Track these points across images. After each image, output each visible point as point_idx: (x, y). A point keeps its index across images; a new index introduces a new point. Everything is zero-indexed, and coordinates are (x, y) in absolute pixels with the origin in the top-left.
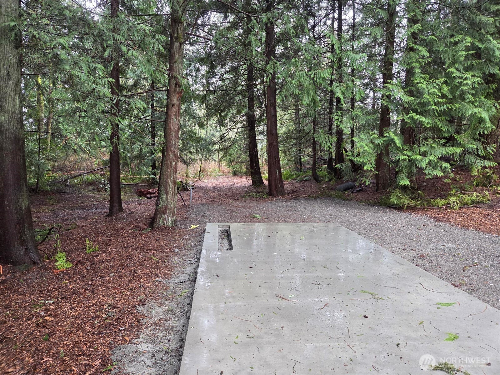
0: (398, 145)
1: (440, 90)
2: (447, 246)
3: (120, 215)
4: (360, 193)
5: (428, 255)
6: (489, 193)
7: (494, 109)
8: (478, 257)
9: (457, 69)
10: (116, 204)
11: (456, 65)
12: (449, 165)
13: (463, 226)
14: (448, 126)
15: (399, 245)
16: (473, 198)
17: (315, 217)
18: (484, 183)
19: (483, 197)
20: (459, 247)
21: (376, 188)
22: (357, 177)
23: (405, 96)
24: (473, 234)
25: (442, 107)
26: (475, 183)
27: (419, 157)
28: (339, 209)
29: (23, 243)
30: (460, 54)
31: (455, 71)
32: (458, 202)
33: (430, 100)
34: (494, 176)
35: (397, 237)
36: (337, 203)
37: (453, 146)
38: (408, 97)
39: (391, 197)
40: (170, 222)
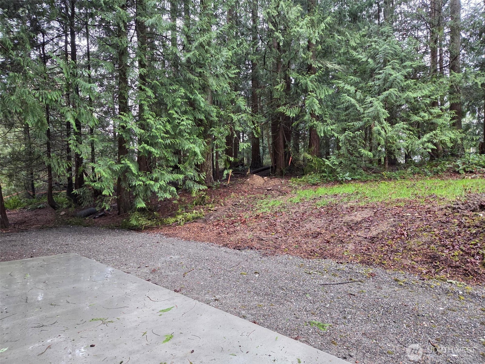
0: (134, 172)
1: (165, 127)
2: (174, 257)
4: (103, 218)
5: (159, 269)
6: (204, 210)
7: (203, 146)
8: (195, 263)
9: (176, 112)
11: (175, 109)
12: (175, 189)
13: (186, 239)
14: (173, 157)
15: (135, 265)
16: (193, 215)
17: (48, 249)
18: (200, 203)
19: (200, 213)
20: (183, 257)
21: (118, 212)
22: (97, 202)
23: (137, 128)
24: (193, 244)
25: (167, 141)
26: (194, 203)
27: (152, 183)
28: (77, 237)
30: (177, 100)
31: (175, 113)
32: (183, 219)
33: (158, 134)
34: (207, 197)
35: (133, 257)
36: (76, 231)
37: (177, 173)
38: (140, 130)
39: (131, 220)
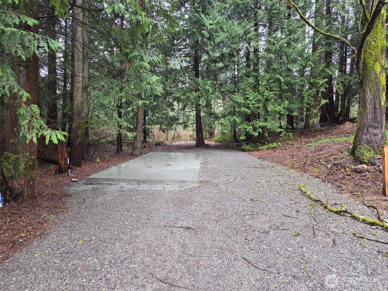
3: (121, 152)
10: (119, 148)
29: (87, 154)
40: (138, 153)
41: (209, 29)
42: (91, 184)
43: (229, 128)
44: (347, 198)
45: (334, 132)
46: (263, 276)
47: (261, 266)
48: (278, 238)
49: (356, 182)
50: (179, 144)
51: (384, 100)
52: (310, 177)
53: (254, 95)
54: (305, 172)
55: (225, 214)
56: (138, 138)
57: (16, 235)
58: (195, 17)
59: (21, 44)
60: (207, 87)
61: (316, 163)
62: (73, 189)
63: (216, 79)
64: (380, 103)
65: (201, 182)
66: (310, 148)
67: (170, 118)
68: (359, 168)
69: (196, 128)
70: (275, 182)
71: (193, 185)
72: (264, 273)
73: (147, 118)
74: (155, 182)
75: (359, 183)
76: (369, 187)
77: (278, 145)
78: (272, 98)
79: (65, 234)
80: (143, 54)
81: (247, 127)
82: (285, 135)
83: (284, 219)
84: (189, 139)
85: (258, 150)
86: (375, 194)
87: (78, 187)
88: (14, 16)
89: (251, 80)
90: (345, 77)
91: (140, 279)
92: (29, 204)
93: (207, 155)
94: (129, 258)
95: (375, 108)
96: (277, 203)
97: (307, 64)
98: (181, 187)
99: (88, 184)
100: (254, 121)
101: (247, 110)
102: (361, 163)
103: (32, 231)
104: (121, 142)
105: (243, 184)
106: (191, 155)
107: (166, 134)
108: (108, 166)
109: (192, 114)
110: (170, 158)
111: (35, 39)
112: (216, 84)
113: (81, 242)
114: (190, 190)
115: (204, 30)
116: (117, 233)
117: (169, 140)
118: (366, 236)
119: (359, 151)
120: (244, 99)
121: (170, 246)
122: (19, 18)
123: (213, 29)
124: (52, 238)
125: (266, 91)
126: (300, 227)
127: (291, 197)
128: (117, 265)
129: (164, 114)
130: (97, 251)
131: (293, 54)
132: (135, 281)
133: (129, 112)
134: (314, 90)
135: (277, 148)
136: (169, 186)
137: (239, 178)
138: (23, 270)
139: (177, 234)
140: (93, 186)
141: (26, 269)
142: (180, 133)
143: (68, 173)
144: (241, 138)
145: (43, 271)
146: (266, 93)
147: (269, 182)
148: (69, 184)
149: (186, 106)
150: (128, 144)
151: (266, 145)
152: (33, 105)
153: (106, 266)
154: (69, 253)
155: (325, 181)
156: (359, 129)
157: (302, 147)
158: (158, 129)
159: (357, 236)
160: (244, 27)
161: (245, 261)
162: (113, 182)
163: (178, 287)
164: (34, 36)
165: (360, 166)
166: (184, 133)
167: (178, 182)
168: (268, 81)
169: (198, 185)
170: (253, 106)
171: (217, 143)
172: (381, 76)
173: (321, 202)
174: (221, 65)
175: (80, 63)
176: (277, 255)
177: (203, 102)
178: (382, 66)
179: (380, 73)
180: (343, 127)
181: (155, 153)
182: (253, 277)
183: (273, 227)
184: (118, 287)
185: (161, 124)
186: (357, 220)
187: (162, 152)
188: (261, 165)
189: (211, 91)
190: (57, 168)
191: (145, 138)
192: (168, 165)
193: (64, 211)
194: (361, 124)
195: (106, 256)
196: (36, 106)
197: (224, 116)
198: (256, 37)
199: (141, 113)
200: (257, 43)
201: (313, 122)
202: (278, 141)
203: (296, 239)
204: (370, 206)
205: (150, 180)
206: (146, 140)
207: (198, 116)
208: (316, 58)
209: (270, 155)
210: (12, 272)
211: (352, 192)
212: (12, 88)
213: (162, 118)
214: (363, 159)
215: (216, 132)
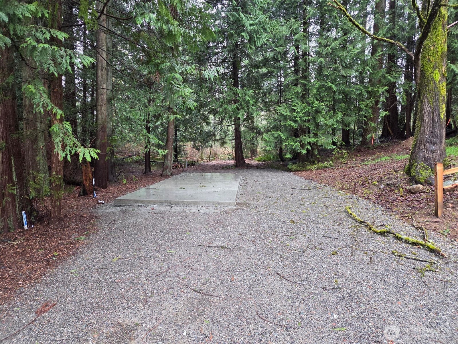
3: (149, 173)
10: (148, 168)
29: (112, 174)
40: (169, 173)
41: (249, 30)
42: (120, 206)
43: (273, 145)
44: (396, 220)
45: (396, 149)
46: (294, 288)
47: (293, 280)
48: (314, 256)
49: (409, 203)
50: (215, 163)
51: (444, 113)
52: (360, 198)
53: (302, 107)
54: (354, 193)
55: (263, 234)
56: (169, 157)
57: (49, 253)
58: (233, 16)
59: (53, 60)
60: (248, 98)
61: (368, 183)
62: (100, 211)
63: (259, 87)
64: (439, 115)
65: (239, 204)
66: (364, 167)
67: (205, 134)
68: (413, 189)
69: (235, 144)
70: (320, 203)
71: (230, 207)
72: (296, 285)
73: (178, 133)
74: (189, 204)
75: (412, 204)
76: (422, 208)
77: (330, 164)
78: (322, 110)
79: (99, 253)
80: (175, 64)
81: (293, 143)
82: (338, 152)
83: (323, 240)
84: (227, 158)
85: (306, 170)
86: (427, 216)
87: (106, 209)
88: (44, 30)
89: (299, 89)
90: (409, 84)
91: (176, 289)
92: (57, 225)
93: (247, 175)
94: (164, 273)
95: (433, 122)
96: (319, 225)
97: (364, 69)
98: (217, 209)
99: (116, 206)
100: (301, 136)
101: (293, 124)
102: (417, 183)
103: (64, 251)
104: (150, 162)
105: (285, 206)
106: (230, 176)
107: (201, 152)
108: (136, 188)
109: (231, 129)
110: (205, 179)
111: (67, 55)
112: (259, 93)
113: (116, 259)
114: (227, 212)
115: (243, 31)
116: (151, 251)
117: (204, 159)
118: (405, 254)
119: (414, 170)
120: (290, 111)
121: (204, 263)
122: (50, 32)
123: (254, 30)
124: (86, 256)
125: (316, 102)
126: (339, 247)
127: (335, 219)
128: (153, 278)
129: (198, 129)
130: (132, 267)
131: (348, 58)
132: (171, 291)
133: (157, 127)
134: (373, 99)
135: (328, 168)
136: (204, 208)
137: (281, 200)
138: (62, 283)
139: (212, 253)
140: (122, 208)
141: (65, 282)
142: (217, 151)
143: (94, 195)
144: (287, 156)
145: (82, 283)
146: (316, 104)
147: (313, 204)
148: (95, 206)
149: (223, 120)
150: (157, 164)
151: (316, 164)
152: (65, 122)
153: (142, 279)
154: (105, 269)
155: (375, 203)
156: (416, 145)
157: (356, 167)
158: (192, 146)
159: (396, 254)
160: (291, 27)
161: (278, 275)
162: (143, 203)
163: (212, 296)
164: (65, 52)
165: (415, 186)
166: (221, 151)
167: (214, 203)
168: (318, 90)
169: (235, 208)
170: (301, 120)
171: (260, 163)
172: (441, 86)
173: (366, 223)
174: (264, 70)
175: (104, 72)
176: (311, 271)
177: (243, 115)
178: (443, 74)
179: (439, 82)
180: (406, 143)
181: (188, 173)
182: (284, 288)
183: (311, 247)
184: (155, 295)
185: (195, 140)
186: (400, 240)
187: (195, 172)
188: (307, 186)
189: (251, 102)
190: (81, 190)
191: (176, 156)
192: (203, 186)
193: (94, 233)
194: (417, 140)
195: (142, 271)
196: (68, 123)
197: (267, 131)
198: (304, 38)
199: (172, 128)
200: (305, 46)
201: (371, 137)
202: (329, 160)
203: (333, 257)
204: (418, 227)
205: (183, 202)
206: (177, 159)
207: (237, 131)
208: (374, 63)
209: (319, 176)
210: (51, 284)
211: (402, 214)
212: (46, 105)
213: (196, 133)
214: (419, 178)
215: (258, 150)
